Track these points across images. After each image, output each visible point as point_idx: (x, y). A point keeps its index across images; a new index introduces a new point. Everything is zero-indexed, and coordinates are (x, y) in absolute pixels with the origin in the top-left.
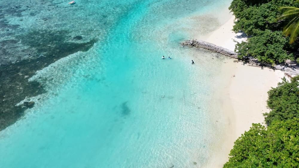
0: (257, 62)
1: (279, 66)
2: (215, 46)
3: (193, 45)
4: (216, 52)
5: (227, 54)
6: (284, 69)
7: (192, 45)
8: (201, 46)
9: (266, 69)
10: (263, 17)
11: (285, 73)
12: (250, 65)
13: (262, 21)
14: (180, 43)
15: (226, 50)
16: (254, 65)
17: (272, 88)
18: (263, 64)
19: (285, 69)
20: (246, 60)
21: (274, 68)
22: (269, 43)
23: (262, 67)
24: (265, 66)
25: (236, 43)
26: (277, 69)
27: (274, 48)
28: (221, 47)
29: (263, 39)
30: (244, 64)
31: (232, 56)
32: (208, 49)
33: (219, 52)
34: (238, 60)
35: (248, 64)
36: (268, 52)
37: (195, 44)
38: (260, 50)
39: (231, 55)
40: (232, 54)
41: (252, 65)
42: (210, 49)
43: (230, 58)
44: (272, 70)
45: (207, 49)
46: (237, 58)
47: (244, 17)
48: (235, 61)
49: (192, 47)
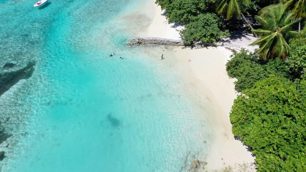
0: (201, 44)
1: (218, 44)
2: (160, 38)
3: (140, 43)
4: (163, 44)
5: (174, 44)
6: (223, 44)
7: (138, 43)
8: (147, 42)
9: (210, 48)
10: (194, 4)
11: (226, 48)
12: (196, 48)
13: (195, 9)
14: (126, 44)
15: (171, 41)
16: (199, 47)
17: (228, 61)
18: (206, 45)
19: (224, 44)
20: (192, 45)
21: (215, 46)
22: (206, 26)
23: (207, 47)
24: (209, 45)
25: (179, 32)
26: (218, 46)
27: (212, 29)
28: (166, 39)
29: (200, 23)
30: (192, 49)
31: (178, 44)
32: (155, 43)
33: (166, 44)
34: (184, 46)
35: (194, 48)
36: (209, 34)
37: (140, 41)
38: (203, 33)
39: (176, 44)
40: (178, 43)
41: (198, 47)
42: (156, 43)
43: (177, 46)
44: (214, 47)
45: (153, 43)
46: (183, 45)
47: (175, 8)
48: (183, 48)
49: (139, 45)
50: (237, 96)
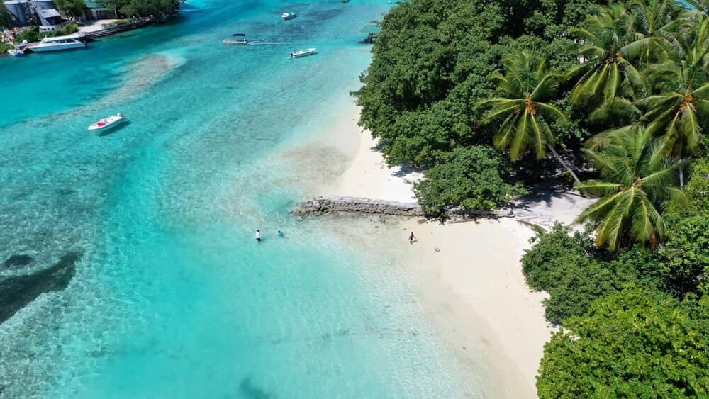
0: (461, 213)
1: (501, 212)
2: (369, 200)
3: (323, 210)
4: (375, 212)
5: (399, 212)
6: (512, 213)
7: (319, 209)
8: (341, 208)
9: (483, 221)
10: (444, 126)
11: (518, 221)
12: (452, 222)
13: (443, 136)
14: (292, 212)
15: (394, 205)
16: (458, 219)
17: (526, 251)
18: (474, 215)
19: (515, 212)
20: (441, 216)
21: (495, 217)
22: (473, 172)
23: (475, 220)
24: (480, 216)
25: (412, 185)
26: (501, 217)
27: (487, 179)
28: (381, 201)
29: (459, 167)
30: (444, 224)
31: (411, 212)
32: (357, 211)
33: (383, 212)
34: (423, 218)
35: (448, 221)
36: (479, 190)
37: (324, 206)
38: (465, 189)
39: (406, 212)
40: (409, 210)
41: (455, 220)
42: (360, 210)
43: (407, 218)
44: (492, 220)
45: (353, 210)
46: (422, 215)
47: (401, 133)
48: (421, 222)
49: (321, 214)
50: (552, 335)
